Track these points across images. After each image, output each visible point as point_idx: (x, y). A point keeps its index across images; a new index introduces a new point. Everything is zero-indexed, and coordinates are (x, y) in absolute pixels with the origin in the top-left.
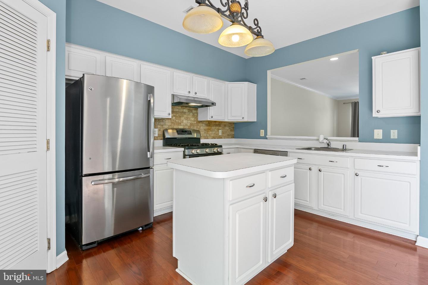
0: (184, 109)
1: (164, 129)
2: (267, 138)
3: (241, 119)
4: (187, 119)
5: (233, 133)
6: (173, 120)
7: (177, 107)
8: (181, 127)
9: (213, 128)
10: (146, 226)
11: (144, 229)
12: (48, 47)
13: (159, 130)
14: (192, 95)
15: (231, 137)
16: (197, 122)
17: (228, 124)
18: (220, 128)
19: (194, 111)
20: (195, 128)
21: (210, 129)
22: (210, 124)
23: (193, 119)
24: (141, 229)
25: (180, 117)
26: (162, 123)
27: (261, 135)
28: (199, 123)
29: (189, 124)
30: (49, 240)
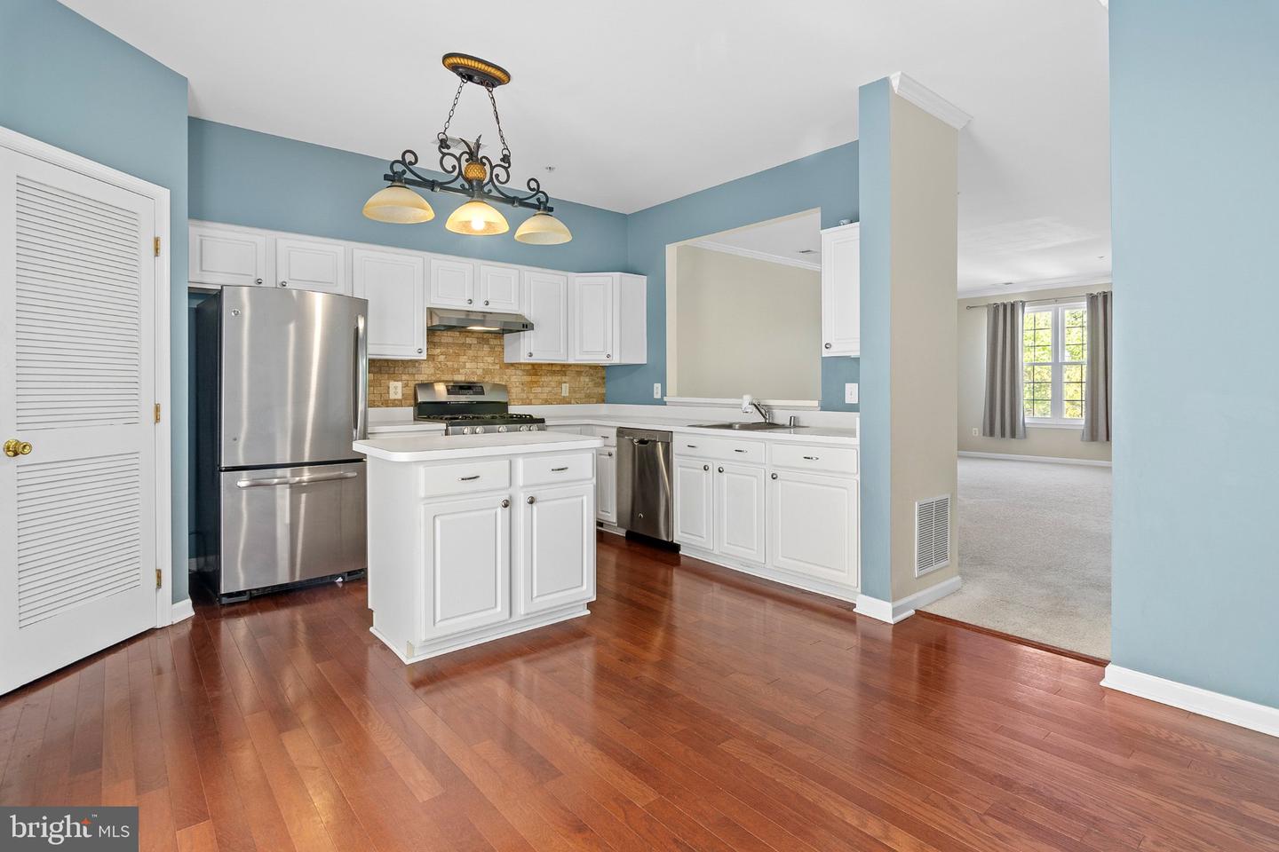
0: (467, 336)
1: (417, 382)
2: (665, 404)
3: (605, 357)
4: (475, 359)
5: (601, 390)
6: (440, 362)
7: (449, 333)
8: (460, 378)
9: (544, 379)
10: (350, 573)
11: (346, 580)
12: (157, 250)
13: (406, 385)
14: (478, 306)
15: (595, 400)
16: (501, 368)
17: (588, 369)
18: (564, 379)
19: (493, 342)
20: (497, 380)
21: (536, 382)
22: (535, 369)
23: (490, 360)
24: (340, 579)
25: (458, 355)
26: (411, 370)
27: (655, 397)
28: (508, 368)
29: (480, 372)
30: (159, 572)
